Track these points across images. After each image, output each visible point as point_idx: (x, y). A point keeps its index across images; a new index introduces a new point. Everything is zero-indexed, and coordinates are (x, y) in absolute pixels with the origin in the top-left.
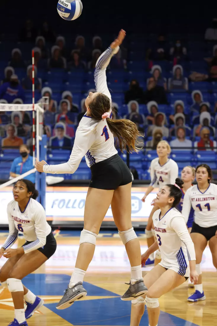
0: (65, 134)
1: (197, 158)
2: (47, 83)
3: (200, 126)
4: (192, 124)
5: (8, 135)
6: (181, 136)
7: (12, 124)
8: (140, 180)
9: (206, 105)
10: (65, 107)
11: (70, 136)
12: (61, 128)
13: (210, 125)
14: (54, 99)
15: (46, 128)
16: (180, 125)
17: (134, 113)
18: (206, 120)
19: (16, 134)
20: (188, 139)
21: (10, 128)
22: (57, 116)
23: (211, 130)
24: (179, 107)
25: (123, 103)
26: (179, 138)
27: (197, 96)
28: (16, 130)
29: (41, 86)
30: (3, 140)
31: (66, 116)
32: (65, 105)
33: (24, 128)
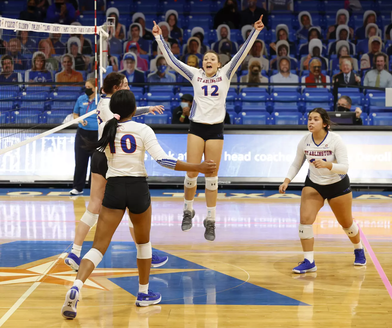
0: (136, 68)
1: (305, 97)
2: (113, 3)
3: (309, 56)
4: (298, 54)
6: (285, 70)
7: (69, 54)
8: (232, 125)
9: (316, 30)
11: (143, 70)
12: (132, 59)
13: (321, 55)
14: (122, 23)
15: (112, 59)
16: (284, 55)
17: (225, 40)
18: (316, 49)
19: (73, 67)
20: (293, 73)
21: (66, 59)
22: (125, 44)
23: (323, 61)
24: (282, 33)
25: (210, 29)
26: (282, 72)
27: (305, 18)
28: (73, 61)
29: (105, 6)
30: (57, 75)
31: (137, 44)
32: (136, 30)
33: (84, 59)
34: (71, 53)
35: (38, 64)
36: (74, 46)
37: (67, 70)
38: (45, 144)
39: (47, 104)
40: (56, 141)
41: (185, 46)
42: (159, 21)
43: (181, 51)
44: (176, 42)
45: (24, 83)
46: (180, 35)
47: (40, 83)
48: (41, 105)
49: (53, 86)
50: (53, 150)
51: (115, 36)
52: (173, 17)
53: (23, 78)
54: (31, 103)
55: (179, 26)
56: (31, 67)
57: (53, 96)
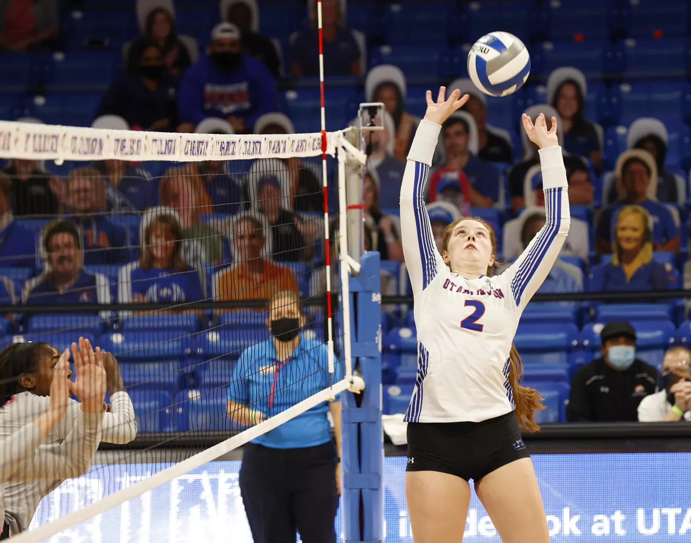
2: (386, 50)
5: (238, 257)
7: (254, 213)
10: (460, 141)
14: (415, 111)
19: (267, 250)
21: (244, 228)
28: (267, 233)
29: (363, 62)
30: (216, 278)
31: (461, 176)
32: (458, 134)
33: (300, 227)
34: (261, 210)
35: (159, 245)
36: (269, 188)
37: (251, 263)
38: (181, 495)
39: (189, 369)
40: (214, 483)
41: (608, 177)
42: (530, 101)
43: (598, 193)
44: (583, 168)
45: (115, 306)
46: (593, 145)
47: (165, 302)
48: (170, 372)
49: (208, 312)
50: (204, 513)
51: (395, 151)
52: (569, 91)
53: (114, 291)
54: (137, 366)
55: (590, 117)
56: (134, 255)
57: (205, 343)
